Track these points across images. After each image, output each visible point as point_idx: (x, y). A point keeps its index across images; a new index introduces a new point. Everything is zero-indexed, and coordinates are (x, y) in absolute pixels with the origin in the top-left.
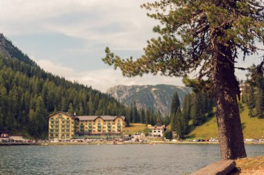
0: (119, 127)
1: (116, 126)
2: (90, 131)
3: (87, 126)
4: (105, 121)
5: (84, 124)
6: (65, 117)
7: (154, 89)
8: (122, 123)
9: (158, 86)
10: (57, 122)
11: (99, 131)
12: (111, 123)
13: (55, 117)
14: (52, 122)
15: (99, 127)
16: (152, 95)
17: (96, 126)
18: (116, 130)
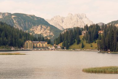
0: (46, 45)
1: (45, 45)
2: (36, 46)
3: (35, 45)
4: (41, 43)
5: (34, 44)
6: (30, 42)
7: (13, 16)
8: (47, 44)
9: (15, 14)
10: (28, 43)
11: (40, 46)
12: (44, 44)
13: (27, 42)
14: (26, 43)
15: (40, 45)
16: (12, 20)
17: (38, 45)
18: (45, 46)
